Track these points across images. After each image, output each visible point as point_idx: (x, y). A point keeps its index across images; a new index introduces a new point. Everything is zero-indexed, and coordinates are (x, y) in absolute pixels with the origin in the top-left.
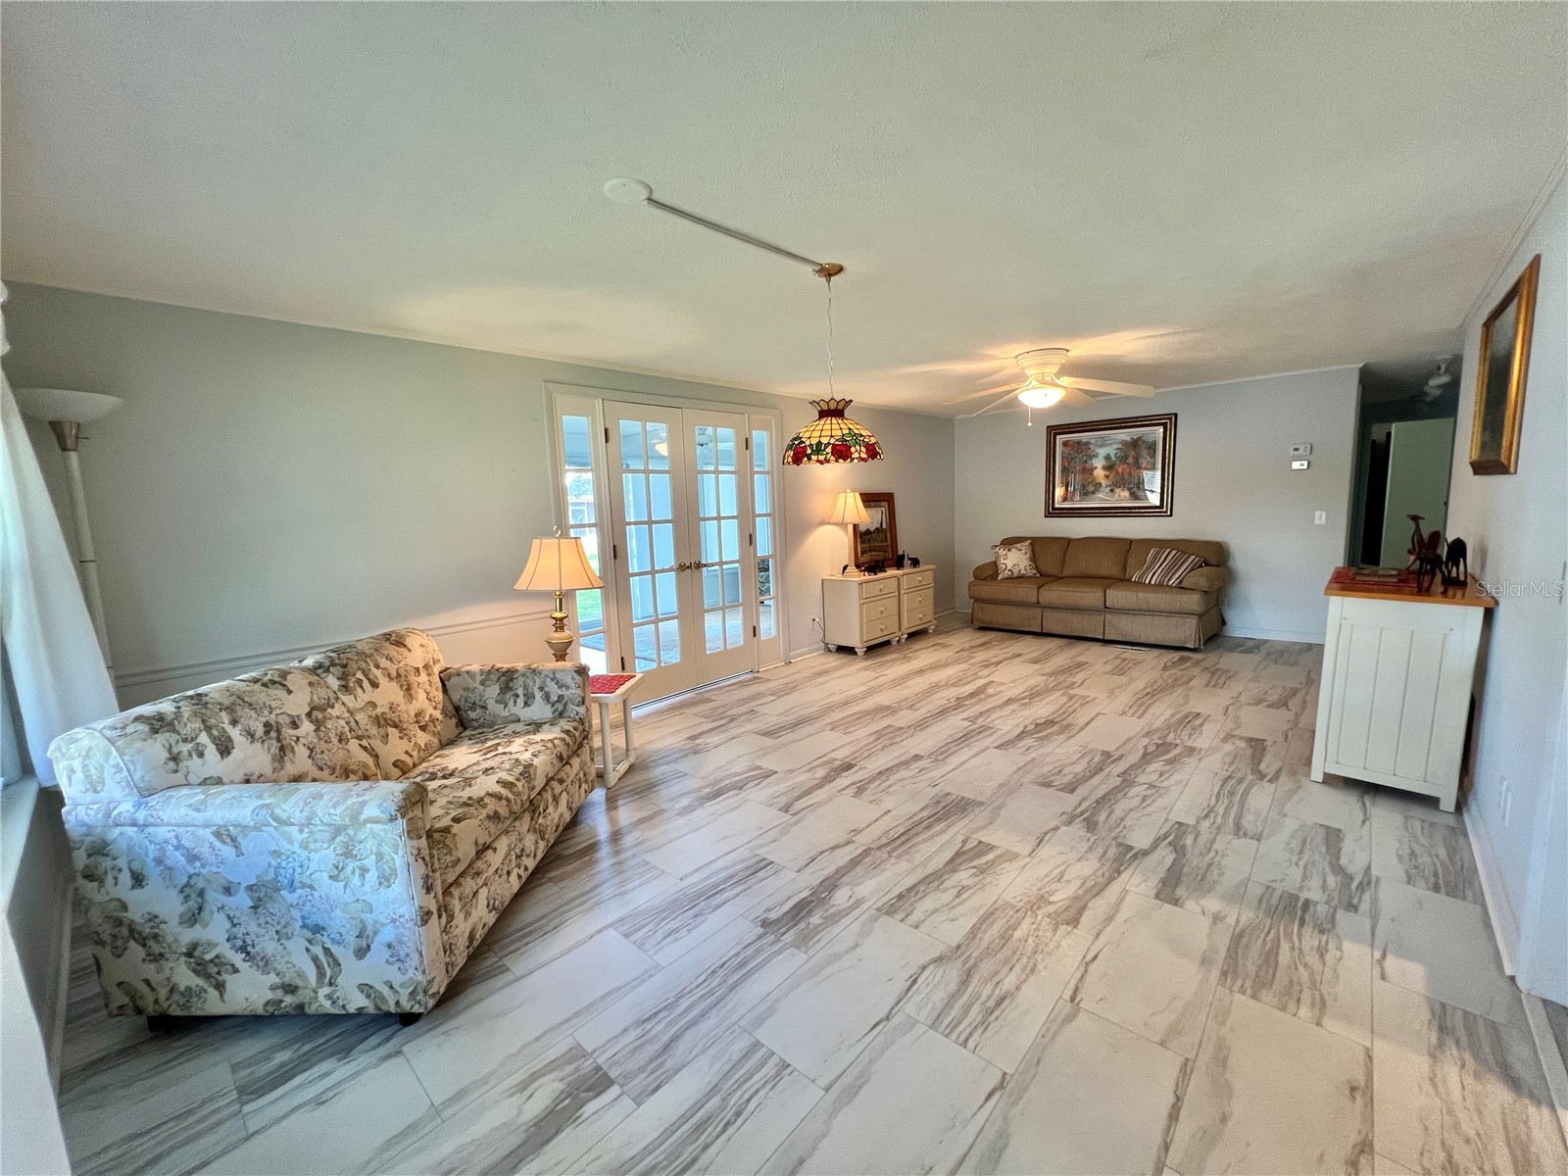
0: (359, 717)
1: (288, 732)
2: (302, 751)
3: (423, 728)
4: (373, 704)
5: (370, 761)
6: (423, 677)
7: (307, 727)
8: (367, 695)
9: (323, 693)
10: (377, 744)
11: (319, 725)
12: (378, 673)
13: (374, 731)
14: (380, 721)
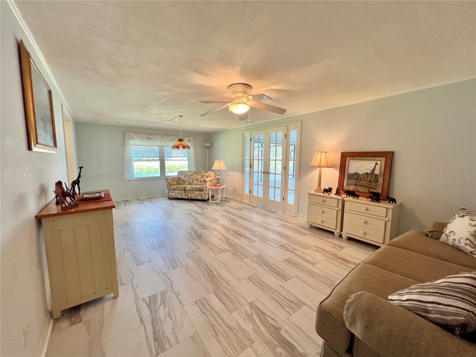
0: (194, 178)
1: (187, 176)
2: (186, 178)
3: (200, 182)
4: (196, 177)
5: (192, 182)
6: (206, 177)
7: (188, 176)
8: (197, 176)
9: (193, 174)
10: (194, 181)
11: (190, 176)
12: (200, 174)
13: (195, 180)
14: (196, 179)
